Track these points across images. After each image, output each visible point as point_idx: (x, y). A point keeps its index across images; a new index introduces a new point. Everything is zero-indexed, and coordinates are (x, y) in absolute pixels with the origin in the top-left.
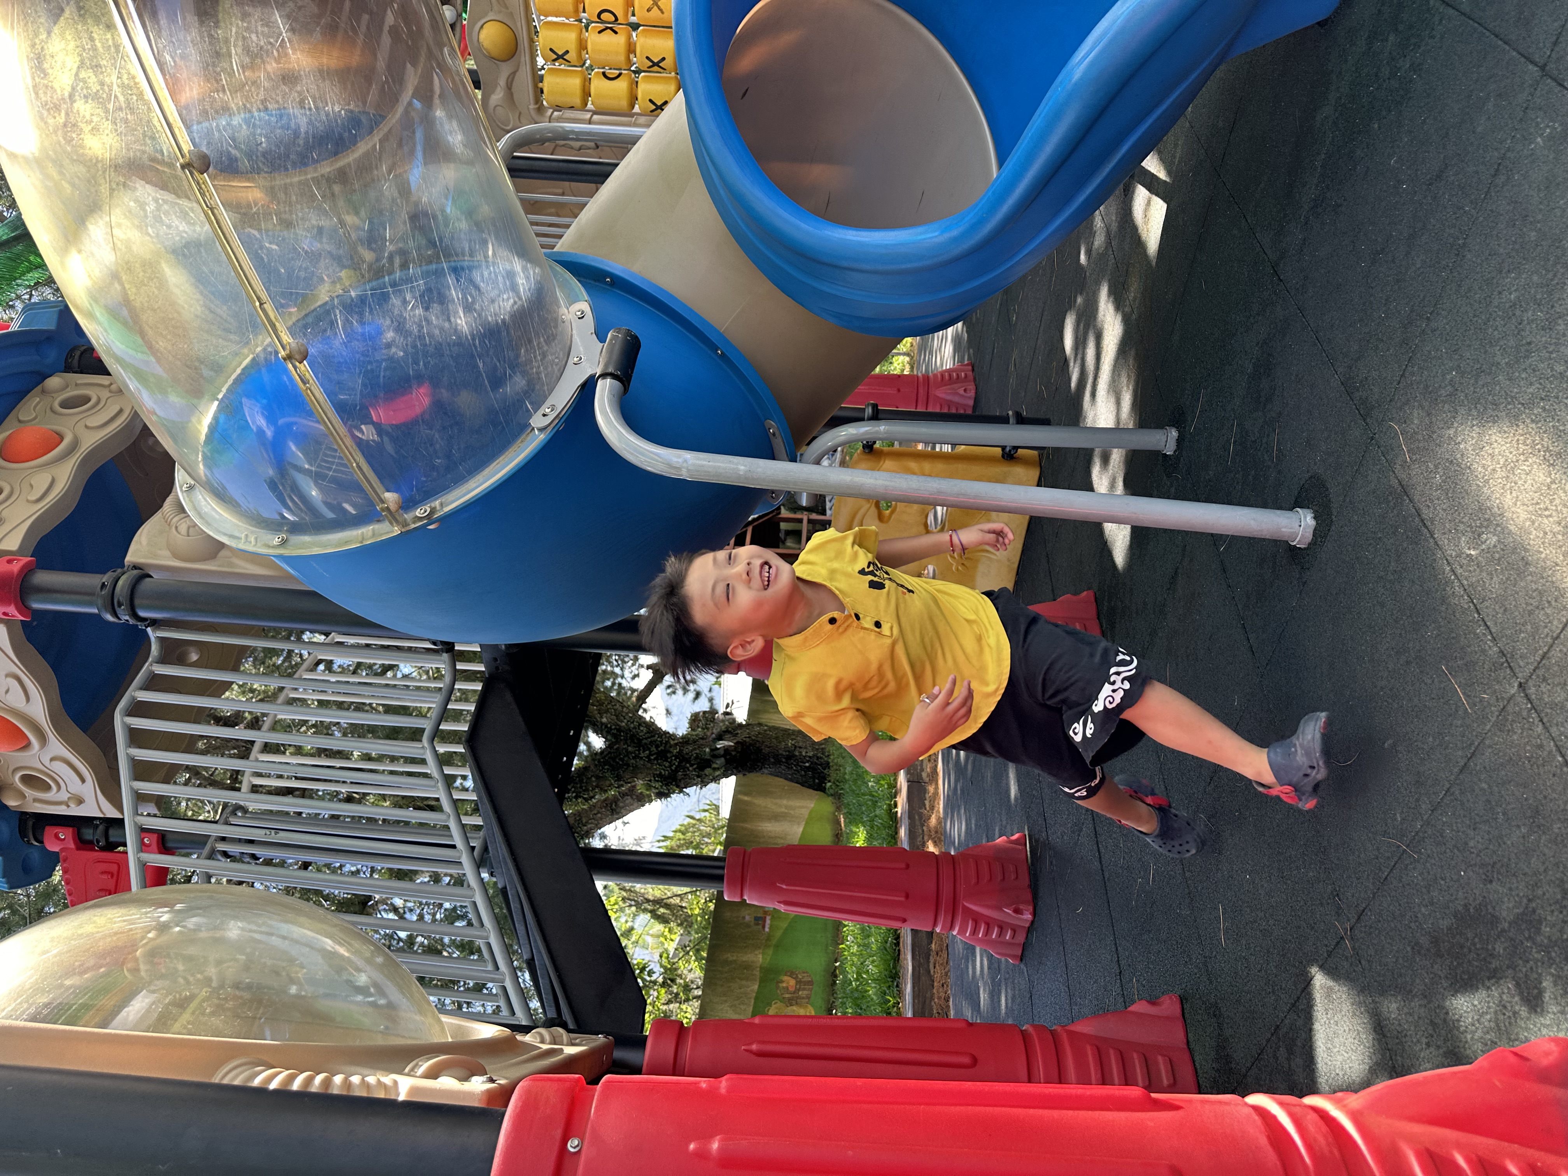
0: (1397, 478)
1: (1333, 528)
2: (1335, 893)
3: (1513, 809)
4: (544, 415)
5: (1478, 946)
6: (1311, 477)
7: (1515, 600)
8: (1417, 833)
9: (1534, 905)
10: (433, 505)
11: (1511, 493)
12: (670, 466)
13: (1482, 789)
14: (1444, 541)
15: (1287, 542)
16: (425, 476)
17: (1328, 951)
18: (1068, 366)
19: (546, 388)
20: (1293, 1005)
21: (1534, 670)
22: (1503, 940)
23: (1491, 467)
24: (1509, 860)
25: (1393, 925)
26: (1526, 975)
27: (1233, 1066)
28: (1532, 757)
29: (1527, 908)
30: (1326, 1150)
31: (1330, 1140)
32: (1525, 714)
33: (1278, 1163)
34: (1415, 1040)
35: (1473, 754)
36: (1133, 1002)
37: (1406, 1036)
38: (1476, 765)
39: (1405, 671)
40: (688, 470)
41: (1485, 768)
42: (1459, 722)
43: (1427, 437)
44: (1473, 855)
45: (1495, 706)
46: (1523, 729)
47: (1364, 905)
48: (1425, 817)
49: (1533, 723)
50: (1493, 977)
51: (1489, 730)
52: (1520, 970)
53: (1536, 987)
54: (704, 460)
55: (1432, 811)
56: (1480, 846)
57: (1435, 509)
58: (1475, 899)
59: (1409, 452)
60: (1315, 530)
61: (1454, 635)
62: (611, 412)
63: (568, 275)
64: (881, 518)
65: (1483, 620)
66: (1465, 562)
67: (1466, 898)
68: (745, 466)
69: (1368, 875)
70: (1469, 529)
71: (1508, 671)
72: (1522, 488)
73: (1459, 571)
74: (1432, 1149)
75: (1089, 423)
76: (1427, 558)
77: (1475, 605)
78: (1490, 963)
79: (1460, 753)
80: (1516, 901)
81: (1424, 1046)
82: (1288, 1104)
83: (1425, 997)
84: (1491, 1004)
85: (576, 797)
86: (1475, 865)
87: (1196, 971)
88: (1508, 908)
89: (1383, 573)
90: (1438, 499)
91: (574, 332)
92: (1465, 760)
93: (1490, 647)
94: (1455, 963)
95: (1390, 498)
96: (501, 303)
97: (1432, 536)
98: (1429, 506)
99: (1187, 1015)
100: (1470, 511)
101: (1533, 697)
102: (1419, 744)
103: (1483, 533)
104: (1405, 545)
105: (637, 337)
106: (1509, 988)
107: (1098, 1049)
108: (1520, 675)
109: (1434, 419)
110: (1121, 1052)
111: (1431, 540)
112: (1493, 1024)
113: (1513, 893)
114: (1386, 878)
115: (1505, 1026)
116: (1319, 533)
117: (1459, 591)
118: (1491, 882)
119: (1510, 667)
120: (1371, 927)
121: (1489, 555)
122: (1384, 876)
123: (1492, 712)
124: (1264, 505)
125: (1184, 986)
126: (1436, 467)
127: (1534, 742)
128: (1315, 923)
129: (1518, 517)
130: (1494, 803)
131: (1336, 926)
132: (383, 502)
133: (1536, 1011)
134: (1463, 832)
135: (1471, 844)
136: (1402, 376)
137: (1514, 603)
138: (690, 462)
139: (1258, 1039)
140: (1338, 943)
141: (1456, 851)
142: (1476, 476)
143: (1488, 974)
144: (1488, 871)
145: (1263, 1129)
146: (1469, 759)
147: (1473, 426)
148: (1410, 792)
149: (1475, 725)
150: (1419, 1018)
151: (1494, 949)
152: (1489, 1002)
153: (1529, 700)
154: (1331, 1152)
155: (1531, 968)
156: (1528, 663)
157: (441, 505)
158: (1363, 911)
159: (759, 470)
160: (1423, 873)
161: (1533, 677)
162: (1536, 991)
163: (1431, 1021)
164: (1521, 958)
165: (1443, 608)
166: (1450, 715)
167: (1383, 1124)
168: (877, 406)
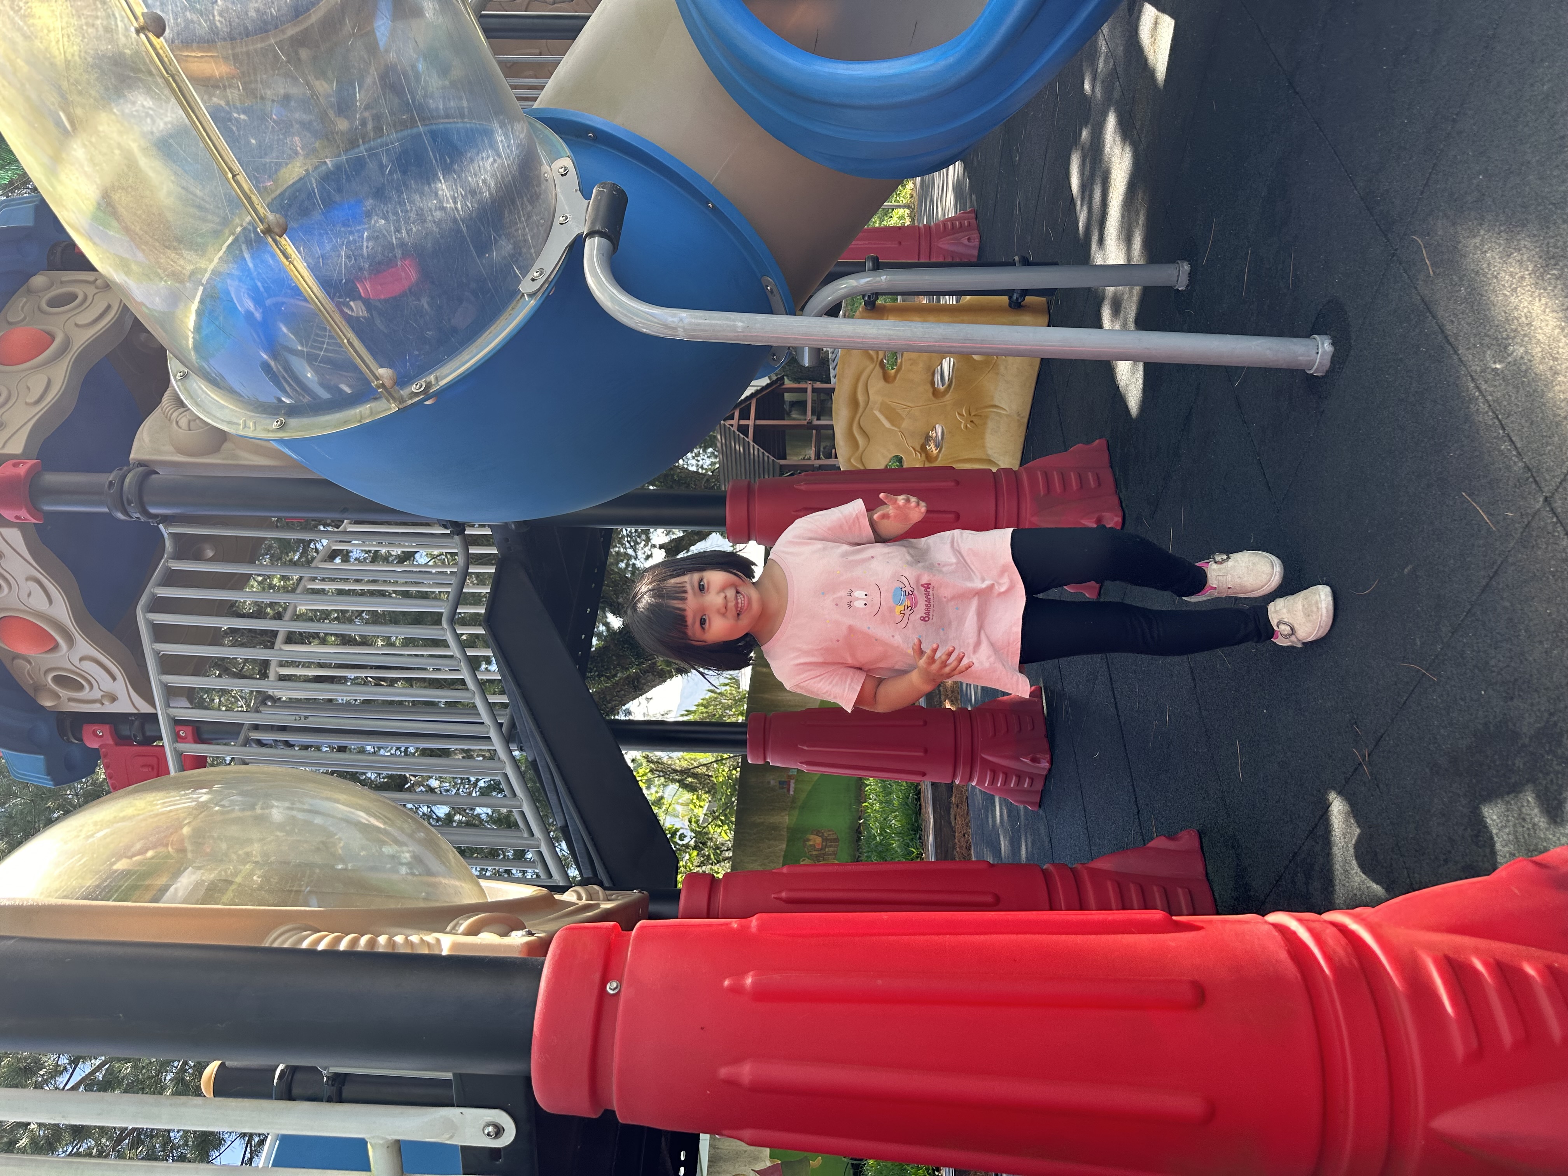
0: (1419, 294)
1: (1352, 353)
2: (1353, 721)
3: (1535, 625)
4: (533, 280)
5: (1498, 763)
6: (1329, 302)
7: (1542, 412)
8: (1437, 656)
9: (1555, 718)
10: (428, 380)
11: (1540, 300)
12: (667, 326)
13: (1505, 608)
14: (1468, 357)
15: (1304, 371)
16: (418, 350)
17: (1345, 778)
18: (1075, 205)
19: (533, 251)
20: (1311, 832)
21: (1561, 483)
22: (1523, 754)
23: (1519, 275)
24: (1531, 676)
25: (1411, 748)
26: (1546, 787)
27: (1252, 893)
28: (1557, 571)
29: (1548, 722)
30: (1345, 961)
31: (1350, 951)
32: (1550, 528)
33: (1298, 975)
34: (1433, 857)
35: (1496, 573)
36: (1152, 839)
37: (1424, 854)
38: (1498, 583)
39: (1426, 494)
40: (685, 330)
41: (1507, 586)
42: (1481, 542)
43: (1451, 248)
44: (1494, 674)
45: (1519, 523)
46: (1547, 544)
47: (1382, 731)
48: (1445, 640)
49: (1558, 536)
50: (1513, 791)
51: (1513, 548)
52: (1540, 783)
53: (1555, 799)
54: (701, 318)
55: (1453, 633)
56: (1501, 665)
57: (1459, 324)
58: (1495, 717)
59: (1432, 265)
60: (1333, 356)
61: (1477, 453)
62: (602, 272)
63: (548, 131)
64: (886, 378)
65: (1508, 435)
66: (1490, 376)
67: (1486, 716)
68: (743, 322)
69: (1387, 701)
70: (1494, 342)
71: (1534, 486)
72: (1552, 294)
73: (1484, 387)
74: (1451, 955)
75: (1099, 261)
76: (1450, 376)
77: (1500, 421)
78: (1510, 778)
79: (1482, 573)
80: (1537, 716)
81: (1442, 862)
82: (1307, 920)
83: (1444, 815)
84: (1510, 818)
85: (599, 676)
86: (1496, 683)
87: (1214, 806)
88: (1529, 723)
89: (1403, 396)
90: (1463, 313)
91: (558, 190)
92: (1487, 580)
93: (1515, 463)
94: (1474, 781)
95: (1412, 316)
96: (481, 163)
97: (1456, 352)
98: (1453, 322)
99: (1205, 849)
100: (1496, 322)
101: (1559, 510)
102: (1441, 568)
103: (1510, 344)
104: (1427, 365)
105: (623, 191)
106: (1528, 801)
107: (1119, 884)
108: (1546, 489)
109: (1459, 229)
110: (1141, 886)
111: (1455, 357)
112: (1511, 837)
113: (1535, 709)
114: (1405, 703)
115: (1524, 837)
116: (1338, 360)
117: (1483, 407)
118: (1512, 699)
119: (1536, 481)
120: (1389, 752)
121: (1515, 368)
122: (1402, 701)
123: (1516, 529)
124: (1281, 334)
125: (1202, 821)
126: (1461, 279)
127: (1559, 555)
128: (1333, 752)
129: (1547, 325)
130: (1516, 621)
131: (1354, 753)
132: (377, 379)
133: (1555, 822)
134: (1485, 652)
135: (1492, 663)
136: (1426, 185)
137: (1541, 415)
138: (686, 321)
139: (1276, 866)
140: (1356, 769)
141: (1476, 671)
142: (1504, 286)
143: (1507, 790)
144: (1509, 689)
145: (1282, 943)
146: (1491, 578)
147: (1501, 232)
148: (1431, 616)
149: (1498, 543)
150: (1438, 836)
151: (1514, 764)
152: (1508, 816)
153: (1555, 514)
154: (1351, 963)
155: (1552, 781)
156: (1554, 477)
157: (437, 379)
158: (1382, 737)
159: (758, 325)
160: (1442, 696)
161: (1560, 490)
162: (1556, 802)
163: (1450, 838)
164: (1541, 772)
165: (1467, 427)
166: (1473, 536)
167: (1401, 935)
168: (877, 259)
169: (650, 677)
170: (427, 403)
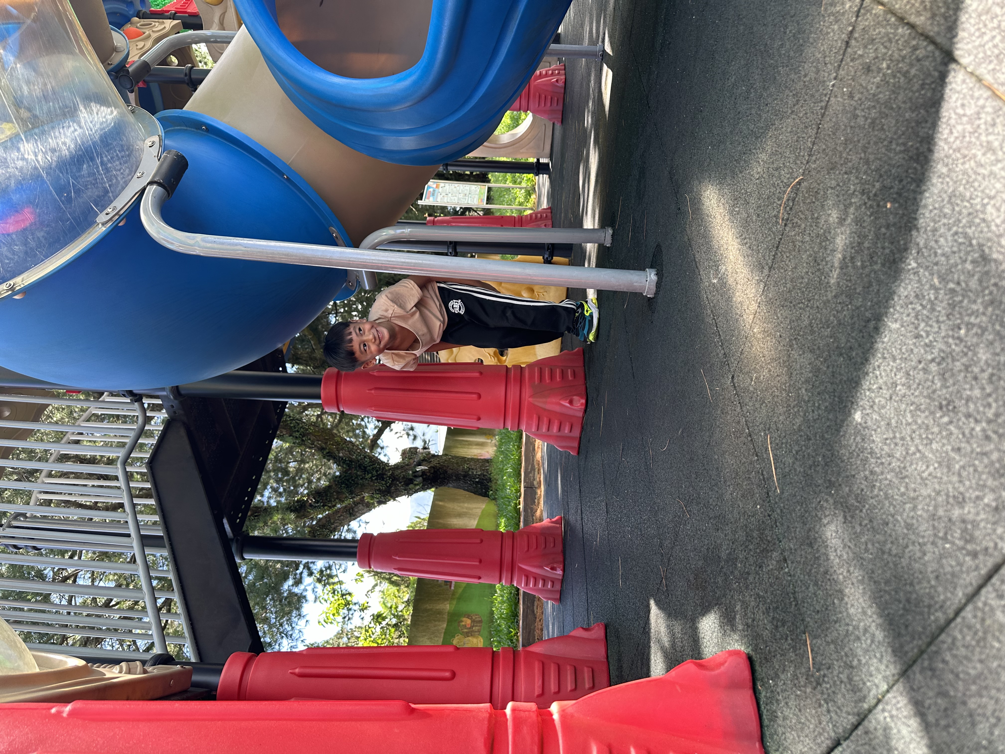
0: (687, 234)
1: (663, 280)
2: (660, 545)
4: (108, 213)
6: (657, 246)
7: (731, 312)
8: (690, 497)
10: (14, 281)
11: (731, 232)
14: (704, 276)
17: (657, 589)
18: (580, 198)
20: (645, 629)
21: (737, 365)
22: (722, 574)
23: (723, 214)
24: (725, 512)
25: (680, 567)
26: (730, 602)
28: (735, 431)
29: (731, 549)
32: (733, 398)
35: (712, 433)
38: (713, 441)
39: (687, 377)
40: (200, 248)
41: (716, 443)
42: (707, 411)
43: (699, 200)
44: (711, 511)
45: (721, 395)
46: (732, 411)
47: (670, 553)
48: (693, 484)
49: (736, 405)
51: (719, 414)
52: (728, 598)
53: (733, 611)
56: (714, 503)
57: (701, 253)
58: (711, 544)
59: (691, 213)
60: (658, 283)
61: (706, 345)
62: (152, 210)
65: (718, 331)
66: (712, 289)
67: (708, 544)
69: (672, 530)
70: (714, 264)
71: (727, 367)
72: (736, 225)
73: (709, 297)
76: (697, 290)
77: (715, 321)
79: (707, 433)
80: (727, 544)
83: (692, 620)
86: (712, 518)
88: (724, 550)
90: (702, 245)
91: (144, 156)
93: (720, 351)
94: (703, 594)
95: (684, 250)
97: (699, 273)
98: (698, 252)
99: (607, 638)
100: (715, 249)
101: (737, 385)
102: (692, 430)
103: (719, 264)
104: (689, 284)
105: (185, 159)
107: (543, 663)
108: (732, 370)
109: (701, 185)
110: (558, 665)
111: (699, 277)
113: (727, 538)
118: (718, 530)
119: (728, 364)
120: (673, 569)
121: (721, 281)
122: (677, 530)
123: (720, 400)
125: (606, 619)
126: (702, 221)
127: (736, 419)
128: (653, 568)
130: (720, 470)
131: (660, 569)
134: (708, 493)
137: (731, 315)
140: (661, 582)
141: (705, 508)
144: (717, 522)
146: (711, 438)
148: (688, 466)
149: (714, 412)
150: (689, 636)
151: (718, 582)
152: (715, 623)
153: (735, 388)
155: (732, 596)
156: (735, 360)
157: (21, 281)
158: (670, 557)
160: (692, 526)
161: (737, 370)
162: (734, 614)
163: (692, 636)
164: (728, 588)
165: (703, 326)
166: (704, 406)
169: (361, 507)
170: (16, 297)
